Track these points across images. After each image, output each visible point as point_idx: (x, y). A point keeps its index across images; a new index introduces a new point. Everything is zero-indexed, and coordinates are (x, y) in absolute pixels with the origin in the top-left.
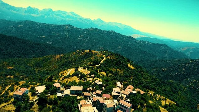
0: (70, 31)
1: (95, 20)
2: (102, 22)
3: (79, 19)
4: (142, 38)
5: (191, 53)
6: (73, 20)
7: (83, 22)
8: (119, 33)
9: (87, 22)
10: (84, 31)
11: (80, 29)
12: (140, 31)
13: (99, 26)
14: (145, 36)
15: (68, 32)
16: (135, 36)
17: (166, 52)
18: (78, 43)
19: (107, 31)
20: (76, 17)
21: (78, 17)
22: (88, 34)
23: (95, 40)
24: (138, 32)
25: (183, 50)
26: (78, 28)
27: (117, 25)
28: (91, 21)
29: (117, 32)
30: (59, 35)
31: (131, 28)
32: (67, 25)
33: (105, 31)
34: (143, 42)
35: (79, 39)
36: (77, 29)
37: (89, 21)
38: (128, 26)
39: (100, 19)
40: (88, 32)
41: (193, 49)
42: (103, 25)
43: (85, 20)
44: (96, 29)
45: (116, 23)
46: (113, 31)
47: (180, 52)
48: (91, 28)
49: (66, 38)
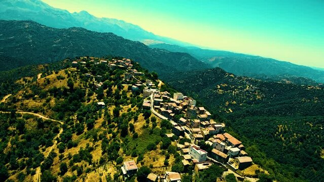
0: (35, 33)
1: (75, 13)
2: (91, 17)
4: (158, 45)
5: (219, 65)
6: (33, 11)
7: (54, 16)
8: (121, 37)
9: (61, 16)
10: (60, 33)
11: (53, 29)
12: (155, 34)
13: (85, 23)
14: (163, 43)
15: (31, 34)
16: (147, 42)
17: (188, 63)
18: (55, 52)
20: (38, 5)
21: (42, 6)
22: (71, 38)
23: (83, 48)
24: (152, 36)
25: (211, 61)
26: (49, 28)
27: (117, 24)
28: (70, 14)
29: (119, 35)
30: (14, 39)
31: (141, 29)
32: (28, 22)
33: (99, 33)
34: (158, 50)
35: (55, 45)
36: (47, 28)
37: (66, 14)
38: (136, 26)
39: (86, 12)
40: (69, 34)
41: (222, 59)
42: (92, 24)
43: (58, 11)
44: (82, 29)
45: (115, 20)
46: (112, 33)
47: (206, 63)
48: (74, 27)
49: (29, 44)
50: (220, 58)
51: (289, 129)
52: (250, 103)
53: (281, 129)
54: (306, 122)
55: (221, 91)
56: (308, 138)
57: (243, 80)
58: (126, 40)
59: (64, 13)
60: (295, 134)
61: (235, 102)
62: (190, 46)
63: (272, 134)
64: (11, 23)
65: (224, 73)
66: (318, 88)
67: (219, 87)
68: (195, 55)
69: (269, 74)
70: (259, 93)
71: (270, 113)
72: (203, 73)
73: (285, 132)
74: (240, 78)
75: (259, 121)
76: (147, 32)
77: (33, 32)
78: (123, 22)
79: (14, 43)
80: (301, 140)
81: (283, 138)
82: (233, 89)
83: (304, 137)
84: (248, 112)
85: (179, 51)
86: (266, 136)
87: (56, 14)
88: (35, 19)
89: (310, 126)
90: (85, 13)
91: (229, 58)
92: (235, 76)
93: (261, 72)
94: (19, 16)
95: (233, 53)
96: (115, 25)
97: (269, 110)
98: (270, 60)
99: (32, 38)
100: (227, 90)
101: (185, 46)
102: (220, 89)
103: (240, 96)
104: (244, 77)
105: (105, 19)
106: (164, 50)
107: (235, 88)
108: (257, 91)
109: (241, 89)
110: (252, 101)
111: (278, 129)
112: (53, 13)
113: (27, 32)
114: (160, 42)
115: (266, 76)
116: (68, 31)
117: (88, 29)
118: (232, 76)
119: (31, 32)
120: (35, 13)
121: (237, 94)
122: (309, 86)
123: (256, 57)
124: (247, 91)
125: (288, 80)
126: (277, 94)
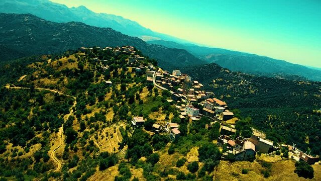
0: (35, 27)
1: (74, 8)
2: (89, 12)
3: (43, 4)
4: (155, 41)
6: (31, 5)
7: (52, 11)
8: (119, 32)
9: (59, 10)
10: (60, 27)
11: (53, 23)
12: (153, 31)
13: (83, 18)
14: (160, 39)
15: (31, 27)
16: (145, 38)
17: (185, 59)
18: (54, 46)
19: (101, 29)
22: (70, 32)
24: (149, 32)
25: (207, 58)
26: (48, 22)
27: (115, 19)
28: (68, 9)
29: (117, 30)
30: (14, 32)
31: (139, 25)
32: (26, 15)
33: (98, 28)
34: (156, 46)
35: (54, 39)
36: (46, 22)
37: (65, 9)
38: (135, 22)
39: (85, 7)
40: (69, 29)
41: (218, 56)
42: (90, 19)
43: (56, 6)
44: (81, 24)
45: (113, 16)
46: (110, 28)
47: (202, 60)
48: (73, 22)
49: (29, 37)
50: (217, 55)
51: (278, 118)
52: (243, 97)
53: (271, 118)
54: (294, 112)
55: (216, 85)
56: (295, 125)
57: (238, 75)
58: (125, 35)
59: (62, 8)
60: (283, 122)
61: (229, 96)
62: (187, 43)
63: (262, 122)
64: (11, 16)
65: (219, 68)
66: (309, 84)
67: (214, 81)
68: (192, 52)
69: (264, 71)
70: (252, 87)
71: (262, 105)
72: (200, 68)
73: (274, 120)
74: (235, 73)
75: (250, 111)
76: (145, 29)
77: (33, 25)
78: (121, 18)
79: (14, 36)
80: (288, 127)
81: (272, 126)
82: (228, 84)
83: (291, 125)
84: (241, 104)
85: (176, 48)
86: (256, 124)
87: (54, 9)
88: (34, 13)
89: (297, 116)
90: (83, 8)
91: (226, 55)
92: (230, 72)
93: (256, 70)
94: (17, 9)
95: (229, 51)
96: (113, 21)
97: (261, 102)
98: (266, 58)
99: (31, 31)
100: (221, 85)
101: (183, 42)
102: (215, 83)
103: (234, 90)
104: (239, 72)
105: (103, 14)
106: (162, 46)
107: (230, 82)
108: (250, 86)
109: (236, 83)
110: (246, 95)
111: (268, 118)
112: (51, 8)
113: (26, 25)
114: (157, 39)
115: (261, 74)
116: (67, 25)
117: (87, 23)
118: (227, 71)
119: (31, 26)
120: (34, 7)
121: (232, 88)
122: (301, 82)
123: (252, 55)
124: (241, 85)
125: (282, 77)
126: (270, 89)
